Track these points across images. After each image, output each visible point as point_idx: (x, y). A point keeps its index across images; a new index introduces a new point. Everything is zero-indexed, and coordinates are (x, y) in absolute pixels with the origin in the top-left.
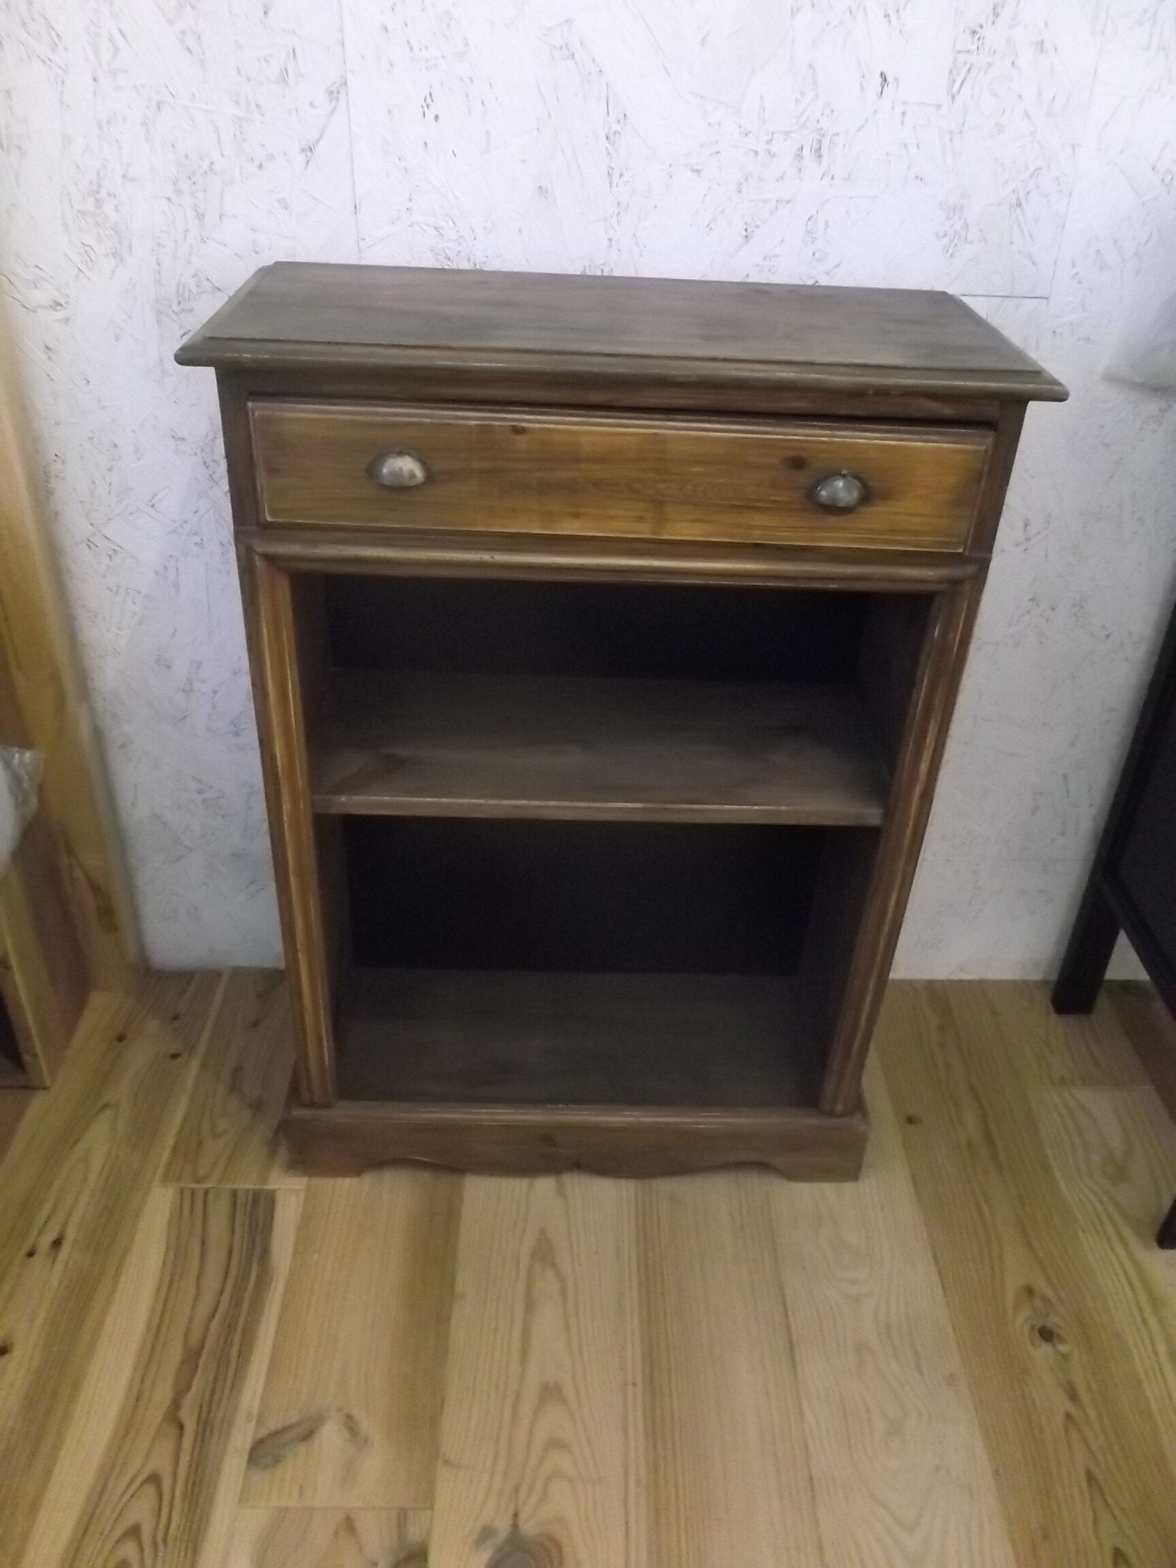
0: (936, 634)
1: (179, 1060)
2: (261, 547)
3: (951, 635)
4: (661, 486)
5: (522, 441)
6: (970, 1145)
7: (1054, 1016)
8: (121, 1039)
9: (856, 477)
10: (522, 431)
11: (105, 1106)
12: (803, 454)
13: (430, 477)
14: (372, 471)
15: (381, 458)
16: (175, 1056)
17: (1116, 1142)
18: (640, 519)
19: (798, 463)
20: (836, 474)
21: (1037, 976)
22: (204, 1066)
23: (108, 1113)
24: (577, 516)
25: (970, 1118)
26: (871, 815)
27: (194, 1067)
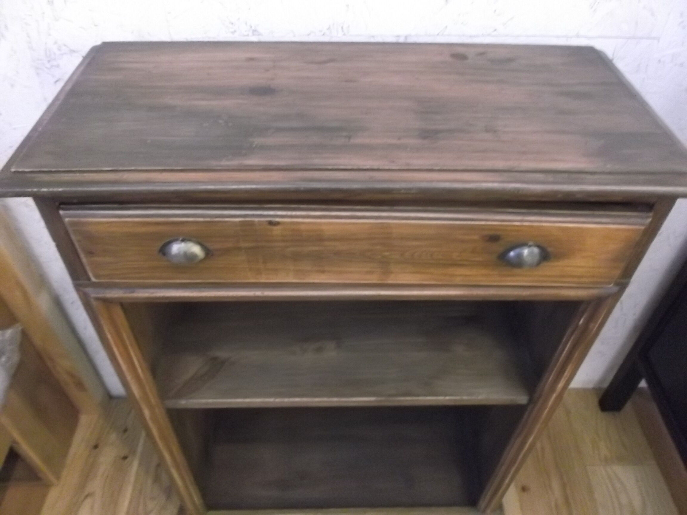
0: (581, 322)
1: (128, 460)
2: (93, 293)
3: (591, 325)
4: (386, 254)
5: (277, 230)
6: (557, 506)
7: (600, 414)
8: (96, 447)
9: (539, 246)
10: (277, 224)
11: (87, 496)
12: (499, 233)
13: (208, 253)
14: (164, 250)
15: (169, 243)
16: (125, 458)
17: (637, 502)
18: (371, 273)
19: (494, 238)
20: (524, 244)
21: (591, 386)
22: (140, 464)
23: (89, 500)
24: (323, 272)
25: (556, 485)
26: (522, 399)
27: (136, 464)
